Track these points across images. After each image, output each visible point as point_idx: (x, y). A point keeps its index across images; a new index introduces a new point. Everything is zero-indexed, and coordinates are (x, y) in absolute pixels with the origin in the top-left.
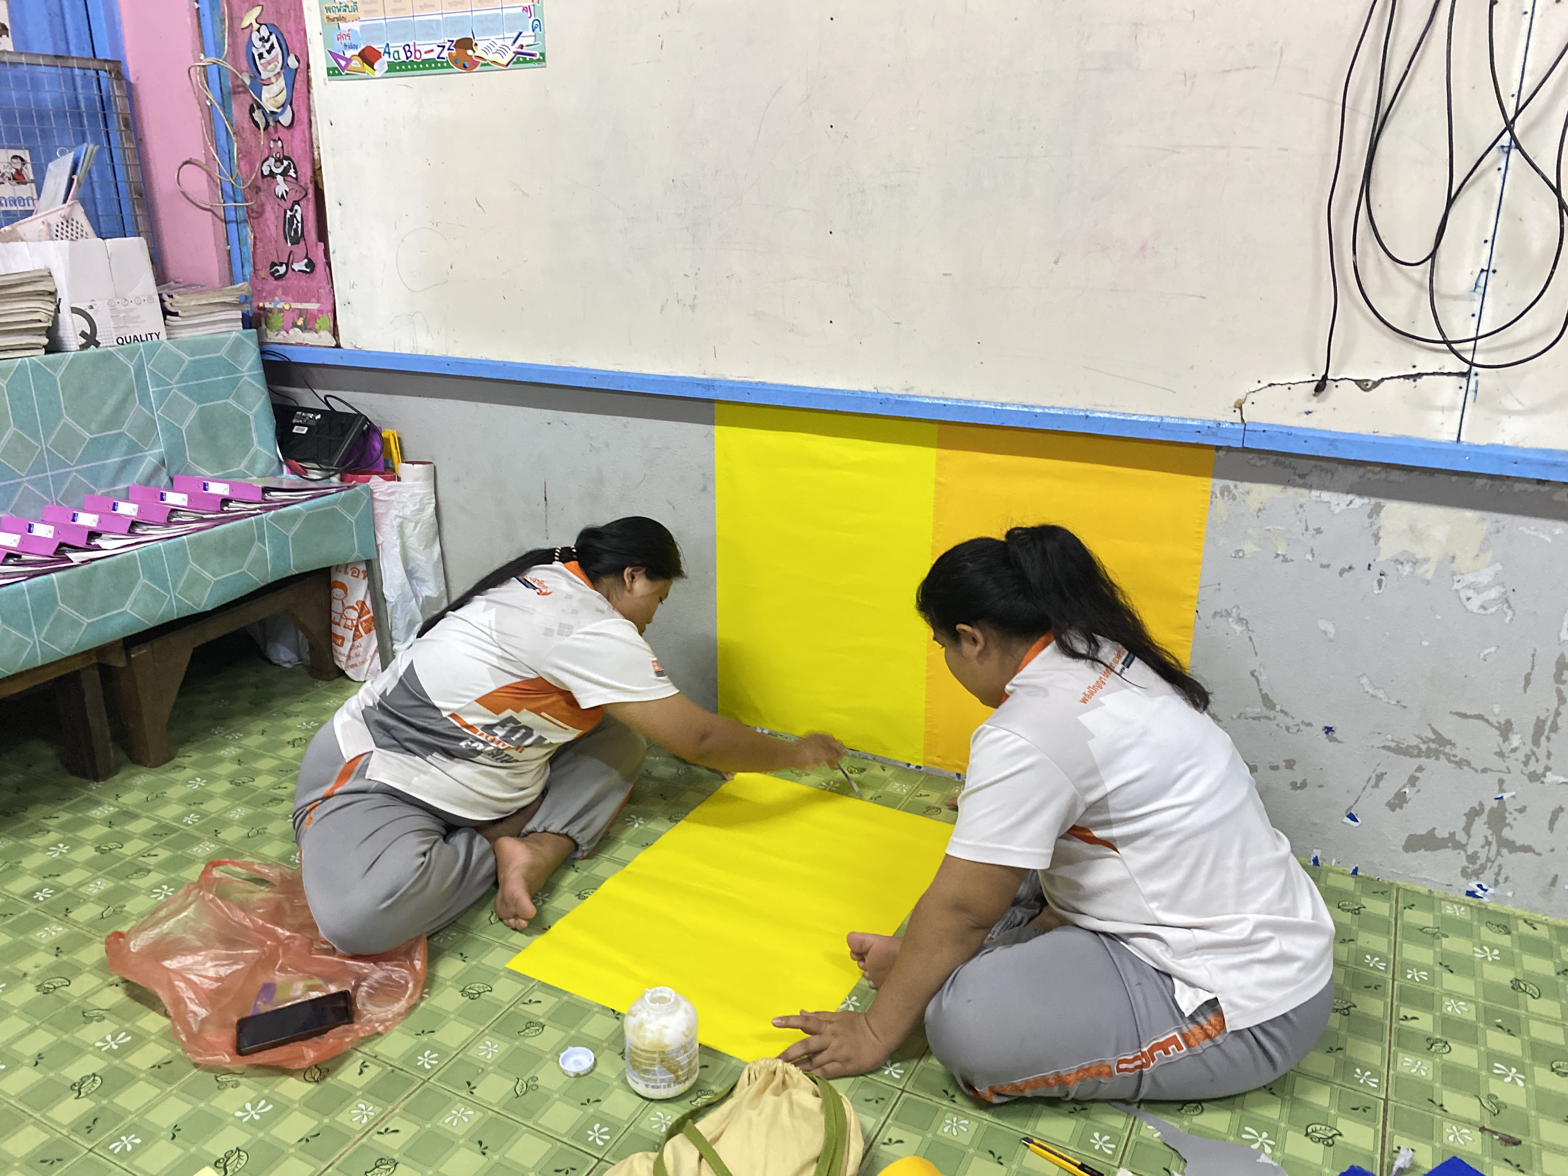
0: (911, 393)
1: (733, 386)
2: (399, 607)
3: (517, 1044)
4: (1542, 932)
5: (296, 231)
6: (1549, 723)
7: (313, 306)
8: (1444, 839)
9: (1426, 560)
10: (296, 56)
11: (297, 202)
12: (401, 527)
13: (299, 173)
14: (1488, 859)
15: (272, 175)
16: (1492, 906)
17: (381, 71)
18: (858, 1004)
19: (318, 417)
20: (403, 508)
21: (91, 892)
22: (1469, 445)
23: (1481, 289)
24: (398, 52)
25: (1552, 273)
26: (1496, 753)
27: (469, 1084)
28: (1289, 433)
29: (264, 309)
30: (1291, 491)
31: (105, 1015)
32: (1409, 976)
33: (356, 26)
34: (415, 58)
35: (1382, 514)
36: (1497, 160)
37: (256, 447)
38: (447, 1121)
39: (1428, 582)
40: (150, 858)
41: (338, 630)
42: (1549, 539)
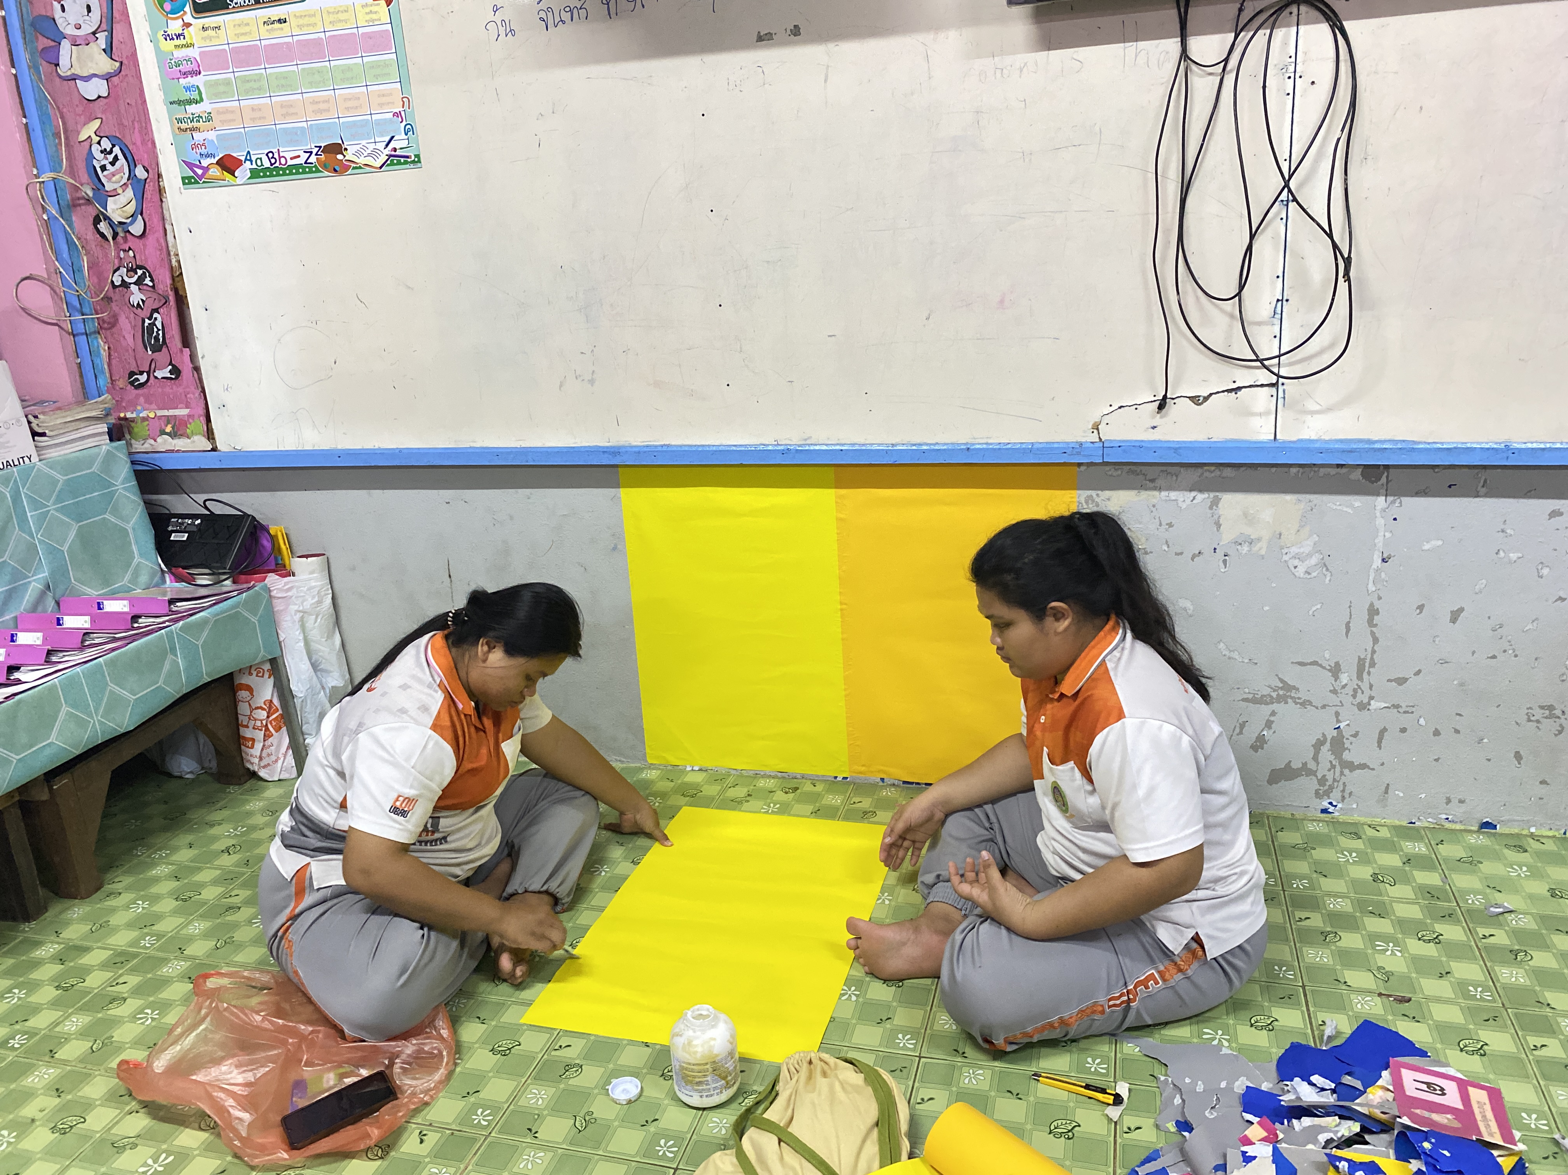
0: (808, 442)
1: (639, 451)
2: (309, 702)
3: (562, 1086)
4: (1384, 833)
5: (157, 338)
6: (1368, 661)
7: (182, 412)
8: (1298, 769)
9: (1259, 540)
10: (144, 167)
11: (156, 310)
12: (302, 620)
13: (156, 281)
14: (1334, 780)
15: (125, 285)
16: (1342, 818)
17: (243, 177)
18: (858, 993)
19: (199, 521)
20: (302, 603)
21: (70, 1029)
22: (1284, 442)
23: (1278, 315)
24: (261, 159)
25: (1333, 300)
26: (1331, 691)
27: (530, 1130)
28: (1139, 446)
29: (125, 419)
30: (1144, 494)
31: (137, 1142)
32: (1295, 886)
33: (211, 135)
34: (280, 164)
35: (1220, 505)
36: (1279, 213)
37: (137, 559)
38: (521, 1166)
39: (1263, 557)
40: (118, 986)
41: (247, 733)
42: (1350, 511)
